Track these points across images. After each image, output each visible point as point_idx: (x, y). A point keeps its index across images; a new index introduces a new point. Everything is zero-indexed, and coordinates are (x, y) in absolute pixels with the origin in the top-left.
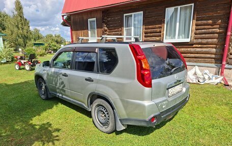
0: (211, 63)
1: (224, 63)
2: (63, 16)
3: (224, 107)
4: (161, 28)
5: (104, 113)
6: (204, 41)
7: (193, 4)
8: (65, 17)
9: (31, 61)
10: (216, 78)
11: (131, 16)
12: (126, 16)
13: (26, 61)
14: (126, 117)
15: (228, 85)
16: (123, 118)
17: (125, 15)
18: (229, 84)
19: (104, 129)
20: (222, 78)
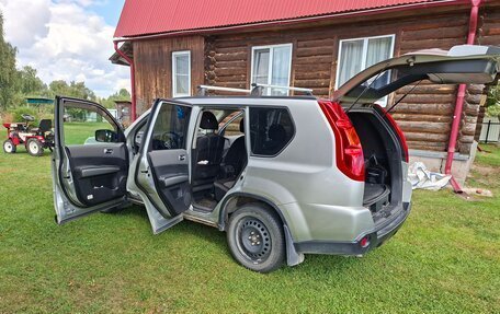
0: (427, 149)
1: (452, 149)
2: (116, 42)
3: (464, 229)
4: (329, 77)
5: (257, 233)
6: (415, 107)
7: (394, 36)
8: (120, 45)
9: (43, 135)
10: (438, 179)
11: (268, 51)
12: (256, 51)
13: (30, 135)
14: (310, 239)
15: (461, 192)
16: (301, 240)
17: (254, 48)
18: (463, 190)
19: (255, 265)
20: (449, 178)
